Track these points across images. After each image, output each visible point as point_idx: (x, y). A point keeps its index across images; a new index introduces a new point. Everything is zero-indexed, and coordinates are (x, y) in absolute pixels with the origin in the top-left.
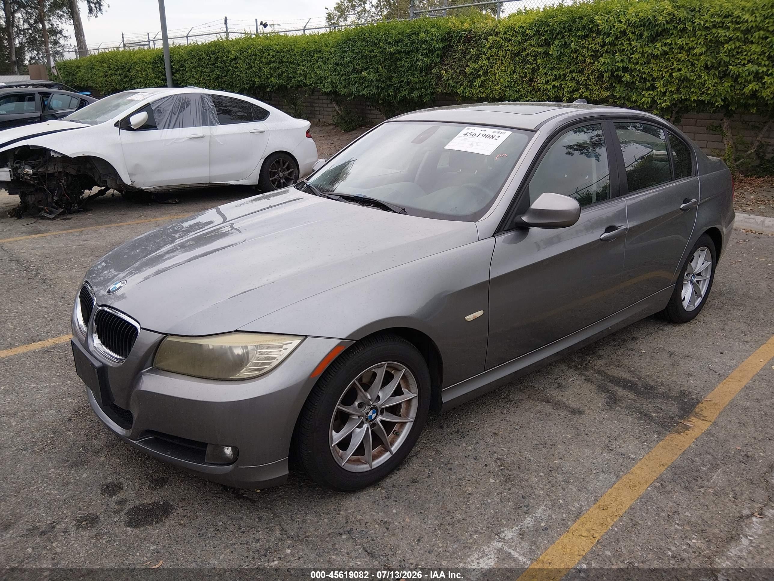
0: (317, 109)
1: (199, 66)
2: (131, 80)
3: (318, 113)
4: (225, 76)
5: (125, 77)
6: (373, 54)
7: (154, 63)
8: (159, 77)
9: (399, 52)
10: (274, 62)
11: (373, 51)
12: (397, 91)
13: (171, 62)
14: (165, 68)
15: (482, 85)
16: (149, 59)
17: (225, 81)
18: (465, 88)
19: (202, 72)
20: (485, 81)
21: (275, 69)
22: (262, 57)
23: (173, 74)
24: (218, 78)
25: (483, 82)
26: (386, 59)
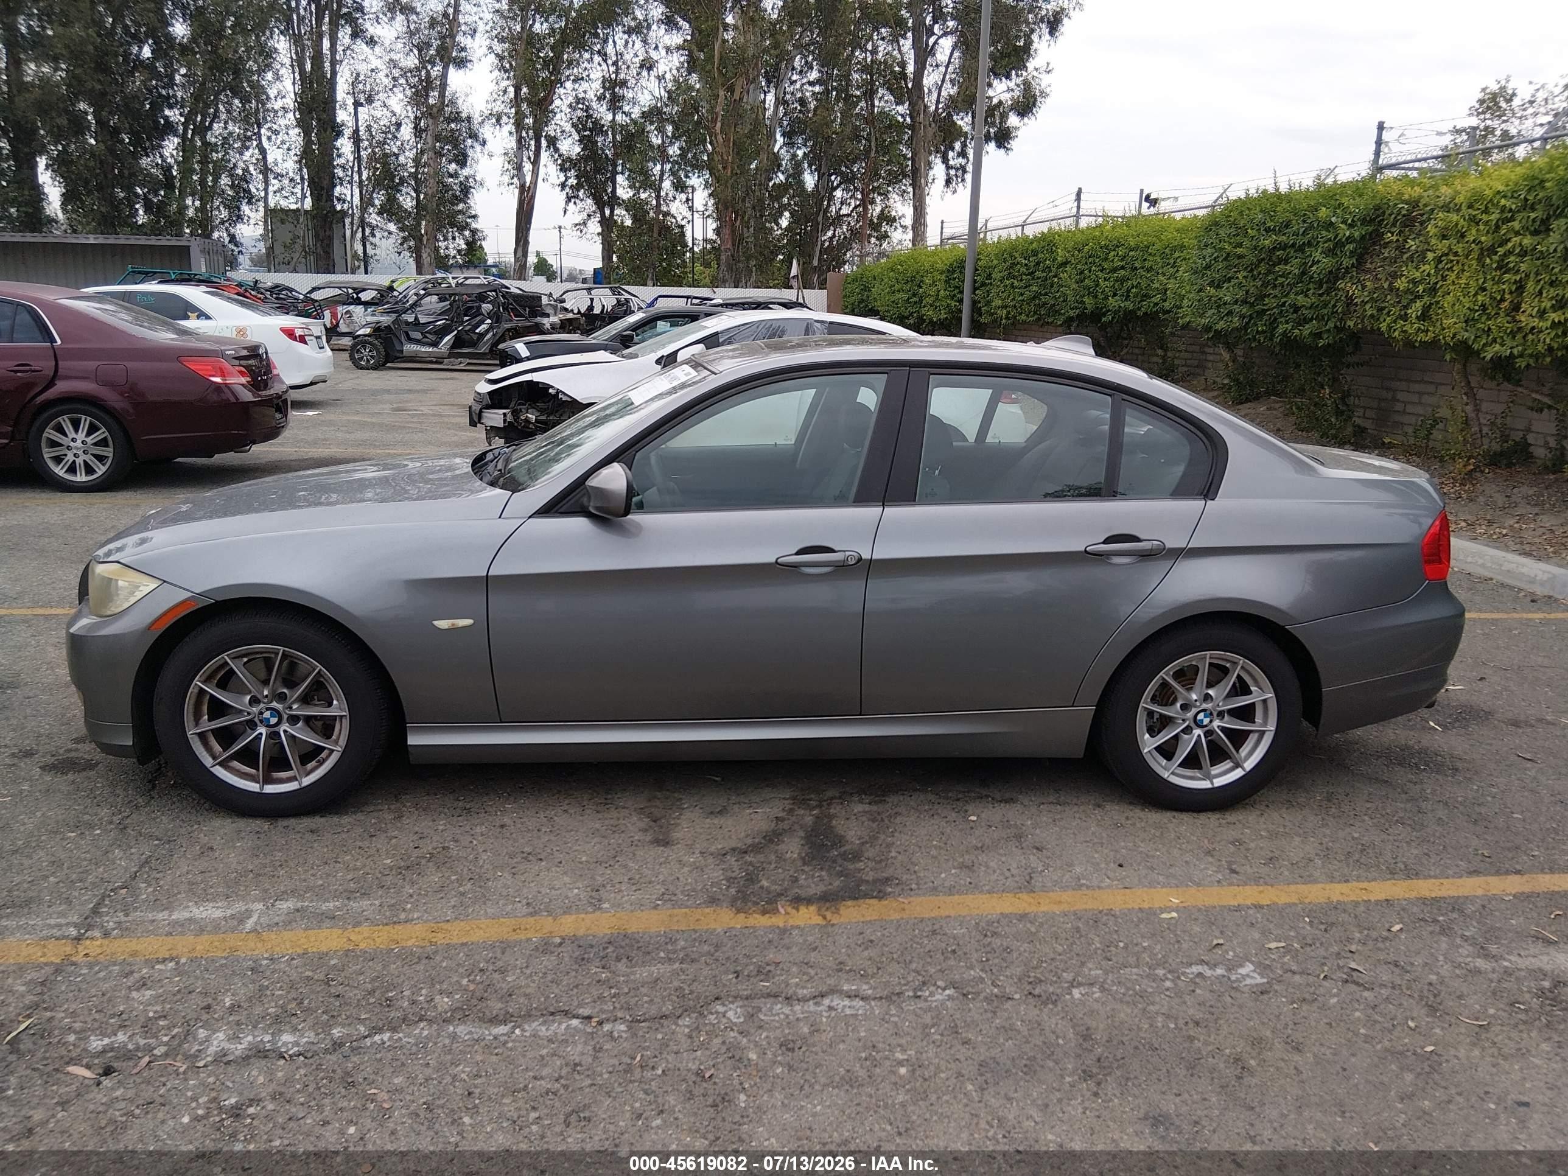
0: (1211, 358)
1: (1010, 276)
2: (921, 301)
3: (1210, 365)
4: (1046, 294)
5: (914, 295)
6: (1239, 251)
7: (951, 270)
8: (954, 296)
9: (1284, 247)
10: (1123, 268)
11: (1240, 245)
12: (1273, 323)
13: (977, 270)
14: (963, 281)
15: (1424, 316)
16: (940, 266)
17: (1045, 304)
18: (1395, 322)
19: (1012, 286)
20: (1430, 306)
21: (1122, 280)
22: (1106, 259)
23: (975, 289)
24: (1034, 298)
25: (1426, 309)
26: (1260, 261)
